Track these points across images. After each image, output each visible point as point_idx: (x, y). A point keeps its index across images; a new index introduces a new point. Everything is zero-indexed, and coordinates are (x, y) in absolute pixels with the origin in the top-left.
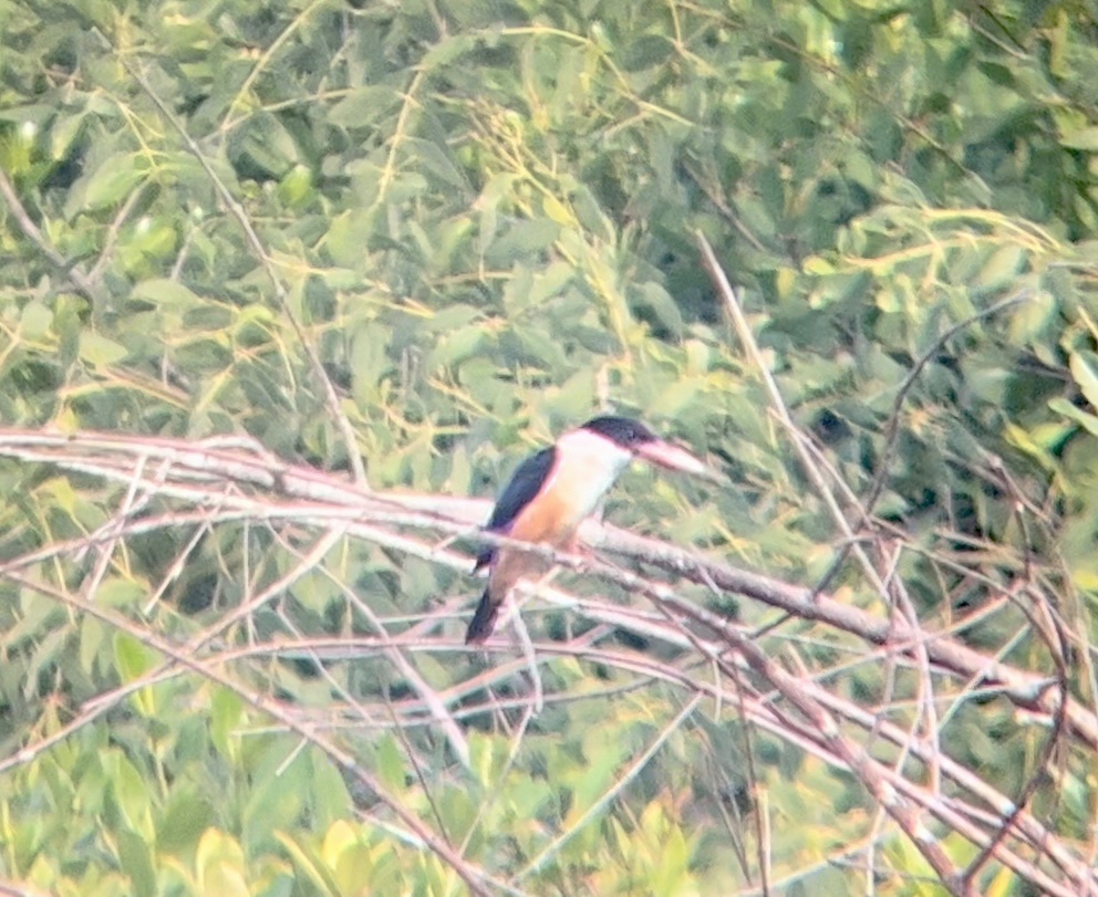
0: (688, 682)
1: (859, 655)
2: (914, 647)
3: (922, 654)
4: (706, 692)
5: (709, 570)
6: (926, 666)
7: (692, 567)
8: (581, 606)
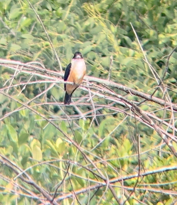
0: (125, 113)
1: (160, 108)
2: (171, 107)
3: (172, 108)
4: (129, 115)
5: (130, 90)
6: (173, 111)
7: (127, 90)
8: (105, 97)
